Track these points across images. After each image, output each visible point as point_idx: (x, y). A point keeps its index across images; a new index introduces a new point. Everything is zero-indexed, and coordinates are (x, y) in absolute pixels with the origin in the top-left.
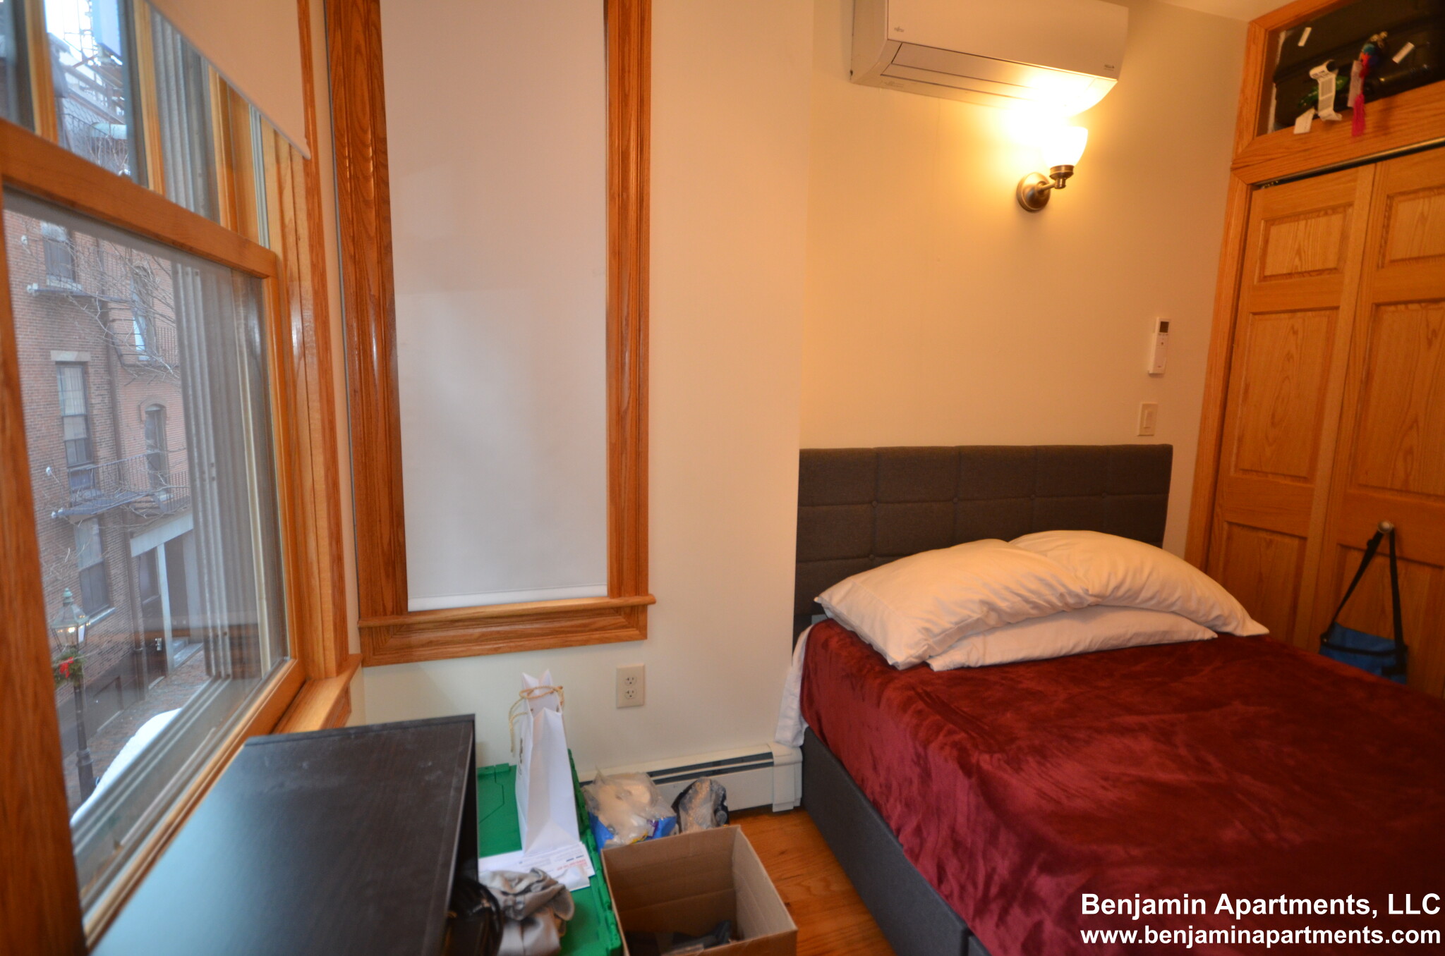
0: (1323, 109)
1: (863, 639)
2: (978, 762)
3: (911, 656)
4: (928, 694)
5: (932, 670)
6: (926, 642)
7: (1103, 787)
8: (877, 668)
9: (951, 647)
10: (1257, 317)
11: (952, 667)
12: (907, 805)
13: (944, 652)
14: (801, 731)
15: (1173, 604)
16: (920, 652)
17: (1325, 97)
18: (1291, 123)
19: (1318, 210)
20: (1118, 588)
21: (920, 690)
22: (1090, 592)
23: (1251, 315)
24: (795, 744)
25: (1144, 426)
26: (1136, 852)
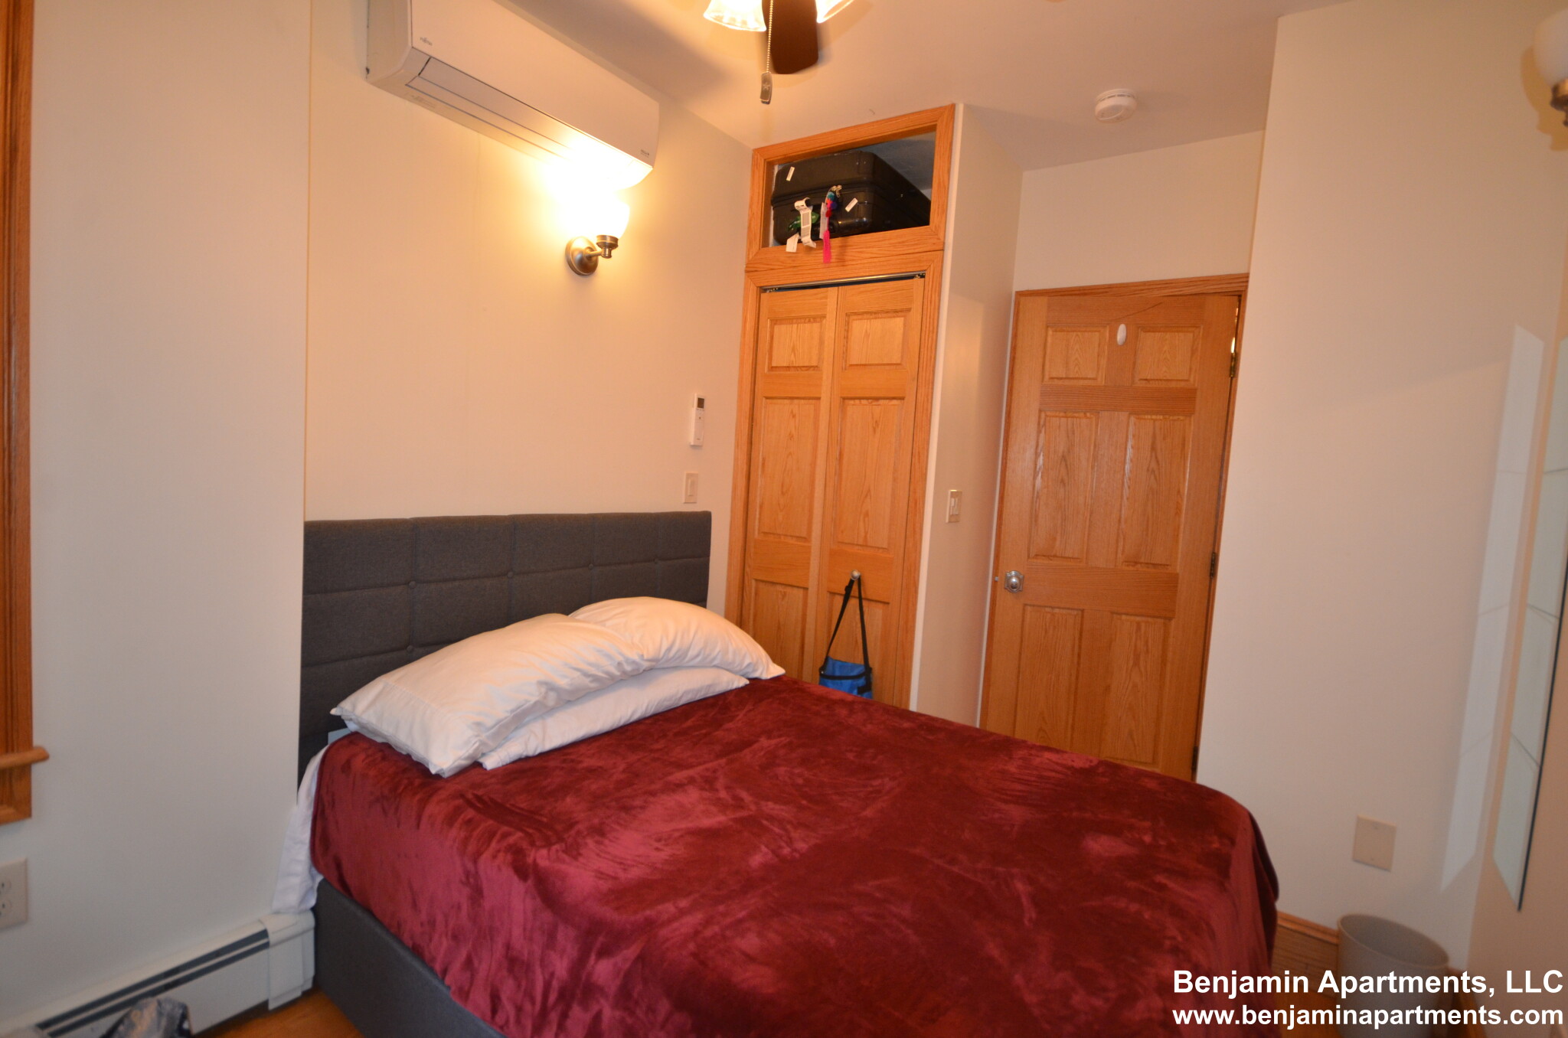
0: (804, 236)
1: (398, 750)
2: (535, 860)
3: (460, 758)
4: (479, 798)
5: (485, 769)
6: (476, 739)
7: (657, 849)
8: (417, 782)
9: (506, 739)
10: (768, 400)
11: (508, 761)
12: (455, 937)
13: (500, 746)
14: (312, 888)
15: (714, 659)
16: (471, 751)
17: (805, 227)
18: (784, 243)
19: (804, 318)
20: (669, 649)
21: (470, 796)
22: (645, 657)
23: (764, 399)
24: (303, 907)
25: (689, 494)
26: (683, 903)
